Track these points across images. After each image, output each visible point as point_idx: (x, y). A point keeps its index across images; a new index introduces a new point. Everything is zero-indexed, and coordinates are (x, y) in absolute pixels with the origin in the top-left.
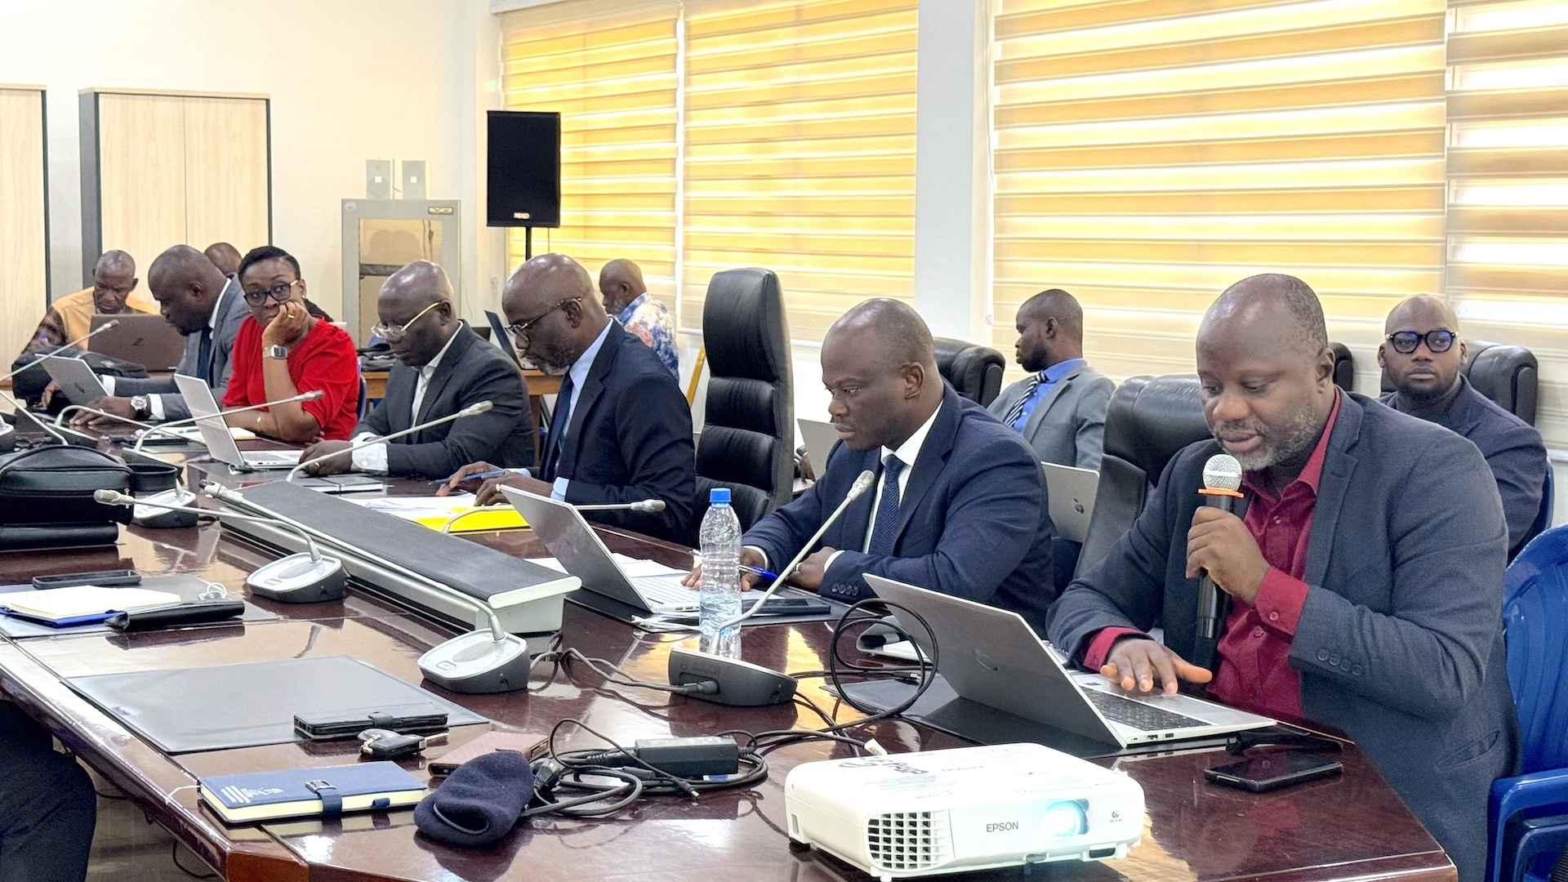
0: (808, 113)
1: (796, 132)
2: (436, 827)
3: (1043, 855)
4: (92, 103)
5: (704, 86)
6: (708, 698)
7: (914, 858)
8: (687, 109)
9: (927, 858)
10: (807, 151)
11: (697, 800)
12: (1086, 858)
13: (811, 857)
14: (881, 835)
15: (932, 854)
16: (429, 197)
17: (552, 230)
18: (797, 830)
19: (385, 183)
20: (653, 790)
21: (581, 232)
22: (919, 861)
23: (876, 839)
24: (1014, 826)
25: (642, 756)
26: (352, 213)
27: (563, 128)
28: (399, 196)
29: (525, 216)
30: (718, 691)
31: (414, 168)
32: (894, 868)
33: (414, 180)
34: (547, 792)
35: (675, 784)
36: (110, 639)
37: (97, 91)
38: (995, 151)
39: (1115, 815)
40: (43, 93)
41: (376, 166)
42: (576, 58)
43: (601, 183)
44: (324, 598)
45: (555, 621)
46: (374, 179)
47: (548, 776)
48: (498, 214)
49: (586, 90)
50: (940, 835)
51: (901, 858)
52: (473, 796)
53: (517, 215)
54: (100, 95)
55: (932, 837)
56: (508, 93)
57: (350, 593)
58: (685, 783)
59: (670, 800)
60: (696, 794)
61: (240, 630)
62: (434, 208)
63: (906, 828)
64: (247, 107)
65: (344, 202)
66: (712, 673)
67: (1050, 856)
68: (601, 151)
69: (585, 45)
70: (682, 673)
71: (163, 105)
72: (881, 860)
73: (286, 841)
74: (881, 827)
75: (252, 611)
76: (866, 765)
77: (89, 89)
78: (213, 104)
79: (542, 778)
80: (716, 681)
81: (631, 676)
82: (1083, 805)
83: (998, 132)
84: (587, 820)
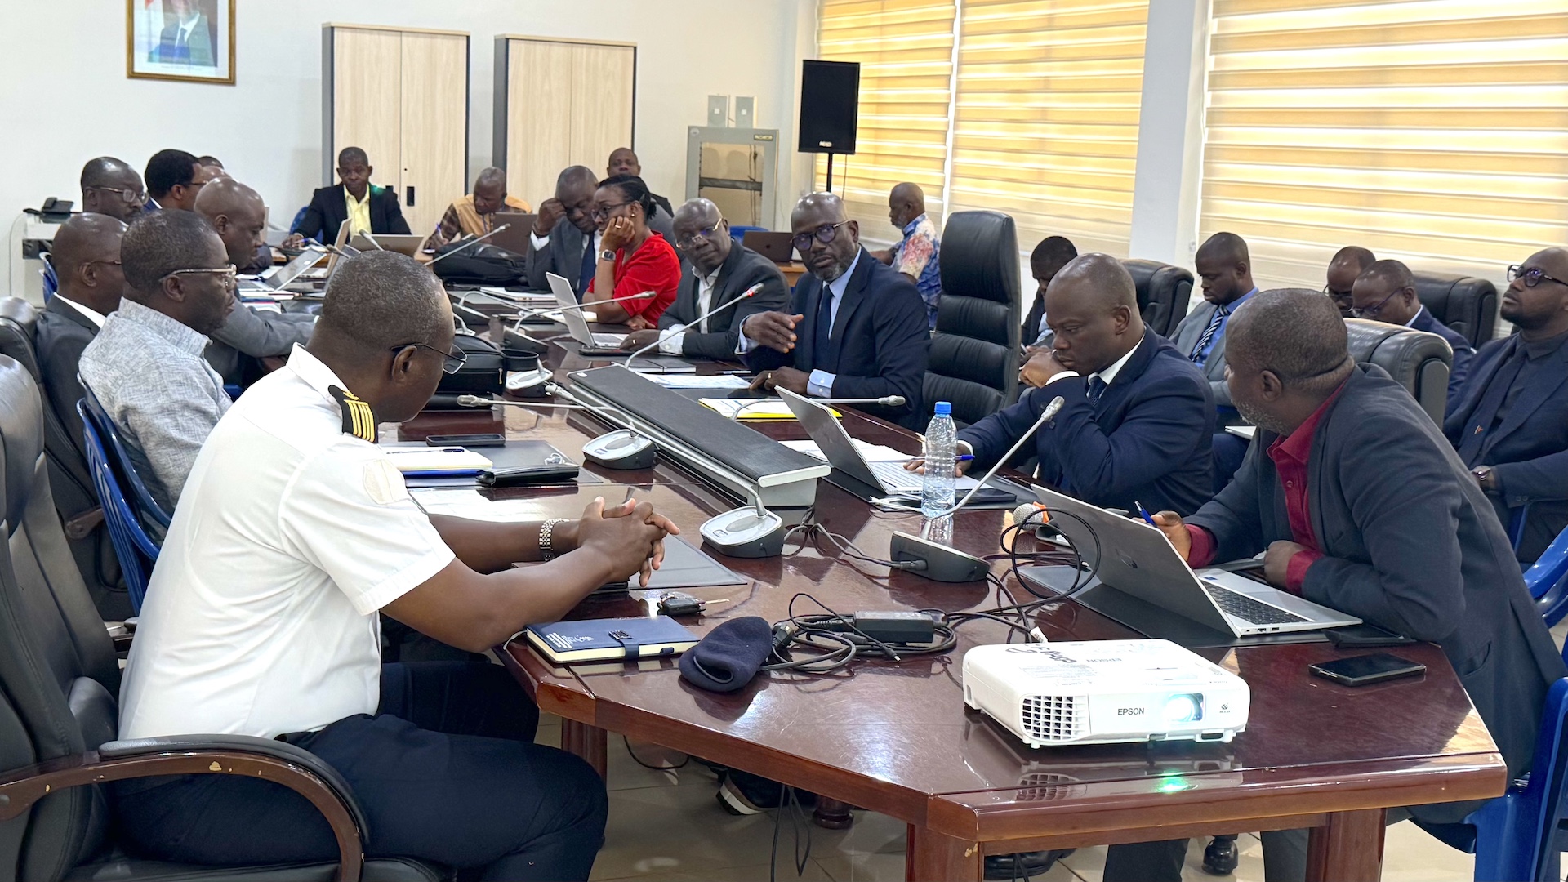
0: (1058, 71)
1: (1046, 86)
2: (694, 675)
3: (1164, 735)
4: (503, 46)
5: (973, 45)
6: (920, 573)
7: (1058, 731)
8: (960, 63)
9: (1069, 732)
10: (1054, 102)
11: (898, 663)
12: (1199, 739)
13: (980, 720)
14: (1033, 712)
15: (1073, 729)
16: (755, 126)
17: (849, 156)
18: (970, 698)
19: (722, 113)
20: (865, 652)
21: (872, 158)
22: (1062, 734)
23: (1029, 715)
24: (1141, 711)
25: (858, 625)
26: (696, 139)
27: (862, 74)
28: (732, 125)
29: (828, 144)
30: (927, 569)
31: (745, 103)
32: (1041, 738)
33: (744, 112)
34: (783, 650)
35: (882, 649)
36: (479, 491)
37: (508, 37)
38: (1208, 108)
39: (1224, 707)
40: (468, 38)
41: (716, 101)
42: (875, 18)
43: (889, 119)
44: (638, 466)
45: (810, 498)
46: (714, 111)
47: (784, 637)
48: (808, 143)
49: (882, 44)
50: (1080, 715)
51: (1047, 731)
52: (725, 652)
53: (822, 144)
54: (510, 41)
55: (1073, 716)
56: (822, 44)
57: (658, 462)
58: (889, 647)
59: (877, 661)
60: (897, 658)
61: (575, 490)
62: (759, 135)
63: (1053, 708)
64: (619, 52)
65: (690, 128)
66: (923, 554)
67: (1169, 736)
68: (890, 94)
69: (882, 8)
70: (900, 552)
71: (556, 48)
72: (1032, 731)
73: (583, 679)
74: (1033, 705)
75: (585, 476)
76: (1028, 651)
77: (501, 35)
78: (593, 50)
79: (780, 638)
80: (926, 562)
81: (861, 552)
82: (1198, 698)
83: (1211, 93)
84: (812, 675)
